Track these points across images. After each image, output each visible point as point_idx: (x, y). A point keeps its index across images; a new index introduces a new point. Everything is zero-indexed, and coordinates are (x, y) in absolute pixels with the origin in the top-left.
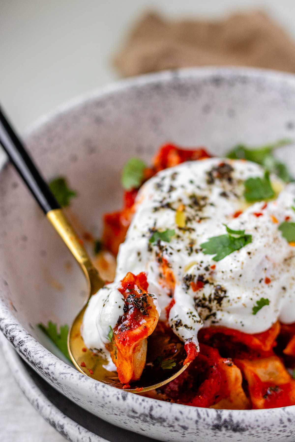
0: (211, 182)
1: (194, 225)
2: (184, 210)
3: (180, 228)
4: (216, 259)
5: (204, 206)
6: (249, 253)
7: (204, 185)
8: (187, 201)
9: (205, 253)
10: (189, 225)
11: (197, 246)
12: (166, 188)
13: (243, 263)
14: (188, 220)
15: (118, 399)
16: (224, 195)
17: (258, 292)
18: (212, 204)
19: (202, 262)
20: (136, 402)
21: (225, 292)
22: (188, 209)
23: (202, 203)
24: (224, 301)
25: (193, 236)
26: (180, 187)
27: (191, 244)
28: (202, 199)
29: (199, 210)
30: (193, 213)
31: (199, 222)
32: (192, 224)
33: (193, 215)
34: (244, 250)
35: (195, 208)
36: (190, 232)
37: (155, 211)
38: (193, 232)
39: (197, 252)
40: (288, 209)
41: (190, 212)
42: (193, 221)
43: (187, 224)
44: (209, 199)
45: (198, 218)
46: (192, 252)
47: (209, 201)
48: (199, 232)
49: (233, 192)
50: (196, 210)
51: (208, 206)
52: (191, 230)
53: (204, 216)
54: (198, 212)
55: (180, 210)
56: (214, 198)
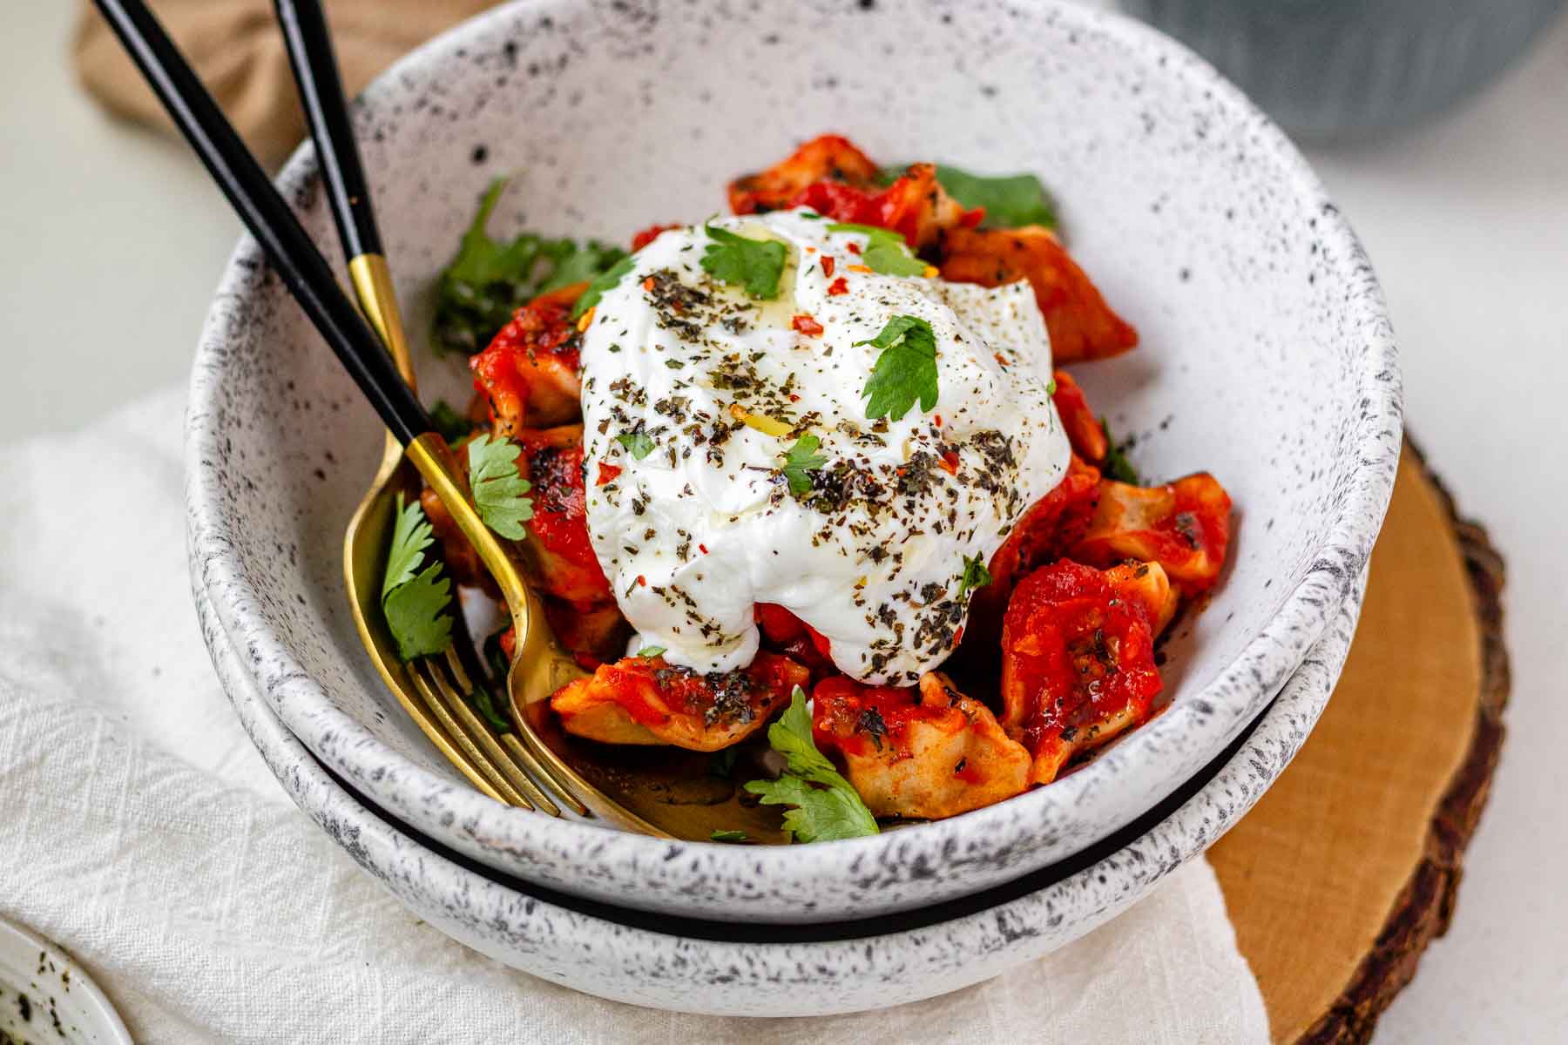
0: (691, 333)
1: (799, 409)
2: (748, 412)
3: (793, 436)
4: (929, 402)
5: (752, 371)
6: (957, 339)
7: (694, 348)
8: (727, 395)
9: (898, 417)
10: (794, 419)
11: (866, 426)
12: (654, 420)
13: (974, 361)
15: (1201, 722)
16: (735, 327)
18: (757, 357)
20: (1229, 693)
21: (998, 434)
22: (745, 403)
23: (742, 372)
24: (1014, 451)
25: (829, 420)
26: (678, 388)
27: (852, 432)
28: (734, 367)
29: (760, 385)
30: (764, 400)
31: (794, 398)
32: (794, 413)
33: (769, 403)
34: (944, 344)
35: (750, 391)
36: (818, 424)
37: (719, 459)
38: (818, 419)
39: (881, 427)
40: (827, 238)
41: (758, 403)
42: (785, 409)
43: (786, 421)
44: (737, 356)
45: (780, 396)
46: (876, 438)
47: (744, 357)
48: (825, 408)
49: (732, 308)
50: (757, 392)
51: (756, 365)
52: (811, 419)
53: (783, 384)
54: (764, 391)
55: (741, 416)
56: (739, 346)
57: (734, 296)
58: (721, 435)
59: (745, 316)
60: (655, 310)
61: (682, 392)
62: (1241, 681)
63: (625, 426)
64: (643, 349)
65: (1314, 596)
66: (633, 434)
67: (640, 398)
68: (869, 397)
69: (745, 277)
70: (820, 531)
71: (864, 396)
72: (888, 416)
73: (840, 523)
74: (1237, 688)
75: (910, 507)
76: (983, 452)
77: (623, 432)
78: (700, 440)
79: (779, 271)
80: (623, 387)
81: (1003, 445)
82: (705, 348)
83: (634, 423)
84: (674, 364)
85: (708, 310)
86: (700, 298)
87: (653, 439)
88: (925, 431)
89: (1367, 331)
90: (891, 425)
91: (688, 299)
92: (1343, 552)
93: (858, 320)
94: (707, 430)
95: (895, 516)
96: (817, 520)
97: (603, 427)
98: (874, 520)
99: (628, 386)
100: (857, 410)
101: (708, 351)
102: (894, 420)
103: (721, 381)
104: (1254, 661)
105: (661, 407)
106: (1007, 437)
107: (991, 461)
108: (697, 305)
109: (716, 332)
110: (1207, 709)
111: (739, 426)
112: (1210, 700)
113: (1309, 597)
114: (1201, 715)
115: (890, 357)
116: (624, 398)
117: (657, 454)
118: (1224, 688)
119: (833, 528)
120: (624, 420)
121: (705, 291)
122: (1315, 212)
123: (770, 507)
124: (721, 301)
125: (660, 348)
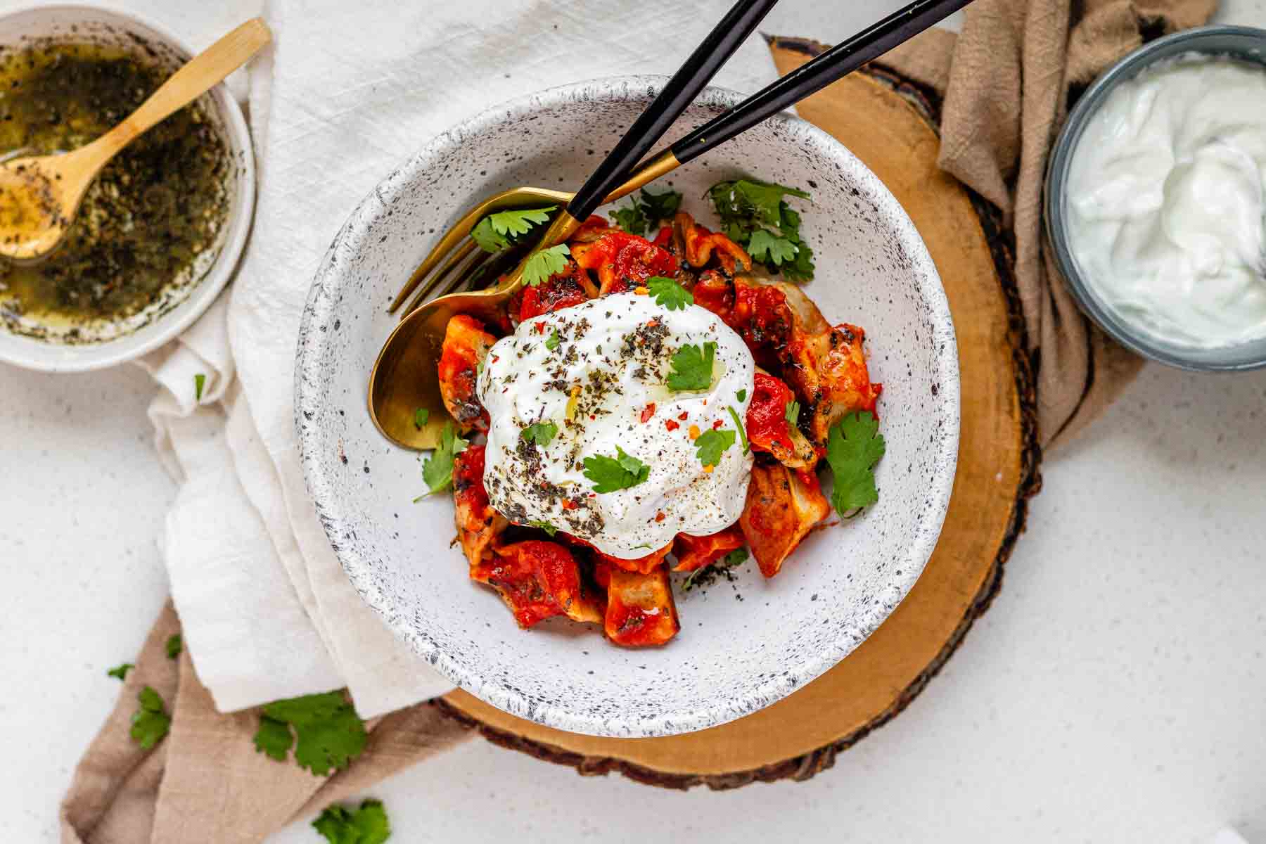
0: (628, 352)
1: (586, 421)
2: (579, 395)
3: (568, 423)
4: (599, 490)
5: (608, 391)
6: (638, 498)
7: (616, 357)
8: (586, 381)
9: (587, 475)
10: (579, 420)
11: (579, 459)
12: (565, 347)
13: (627, 509)
14: (581, 411)
16: (640, 374)
17: (641, 534)
18: (618, 391)
19: (580, 485)
21: (602, 527)
22: (584, 392)
23: (606, 385)
24: (599, 535)
25: (580, 440)
26: (583, 355)
27: (573, 453)
28: (608, 380)
29: (599, 397)
30: (589, 401)
31: (593, 417)
32: (583, 418)
33: (588, 404)
34: (633, 492)
35: (593, 393)
36: (578, 433)
37: (547, 389)
38: (581, 433)
39: (579, 467)
40: (723, 409)
41: (585, 399)
42: (585, 415)
43: (576, 416)
44: (616, 380)
45: (593, 409)
46: (572, 466)
47: (616, 385)
48: (588, 436)
49: (656, 369)
50: (594, 397)
51: (613, 393)
52: (580, 428)
53: (602, 409)
54: (596, 400)
55: (574, 394)
56: (625, 379)
57: (666, 368)
58: (560, 386)
59: (652, 378)
60: (635, 331)
61: (581, 359)
62: (453, 675)
63: (563, 332)
64: (608, 330)
65: (512, 706)
66: (559, 337)
67: (579, 335)
68: (594, 458)
69: (681, 371)
70: (509, 449)
71: (595, 455)
72: (586, 470)
73: (514, 459)
74: (449, 674)
75: (531, 492)
76: (589, 520)
77: (559, 332)
78: (555, 376)
79: (690, 388)
80: (585, 325)
81: (598, 529)
82: (618, 362)
83: (565, 336)
84: (599, 350)
85: (650, 357)
86: (657, 352)
87: (555, 349)
88: (582, 490)
89: (703, 713)
90: (581, 472)
91: (653, 345)
92: (543, 716)
93: (646, 441)
94: (561, 377)
95: (525, 485)
96: (513, 445)
97: (562, 320)
98: (520, 475)
99: (584, 328)
100: (588, 452)
101: (616, 365)
102: (584, 473)
103: (595, 377)
104: (466, 681)
105: (572, 349)
106: (603, 531)
107: (587, 524)
108: (651, 351)
109: (633, 365)
110: (434, 661)
111: (568, 394)
112: (439, 662)
113: (511, 703)
114: (429, 658)
115: (616, 465)
116: (578, 328)
117: (548, 353)
118: (447, 668)
119: (511, 456)
120: (565, 330)
121: (664, 352)
122: (791, 674)
123: (517, 422)
124: (659, 362)
125: (609, 340)
